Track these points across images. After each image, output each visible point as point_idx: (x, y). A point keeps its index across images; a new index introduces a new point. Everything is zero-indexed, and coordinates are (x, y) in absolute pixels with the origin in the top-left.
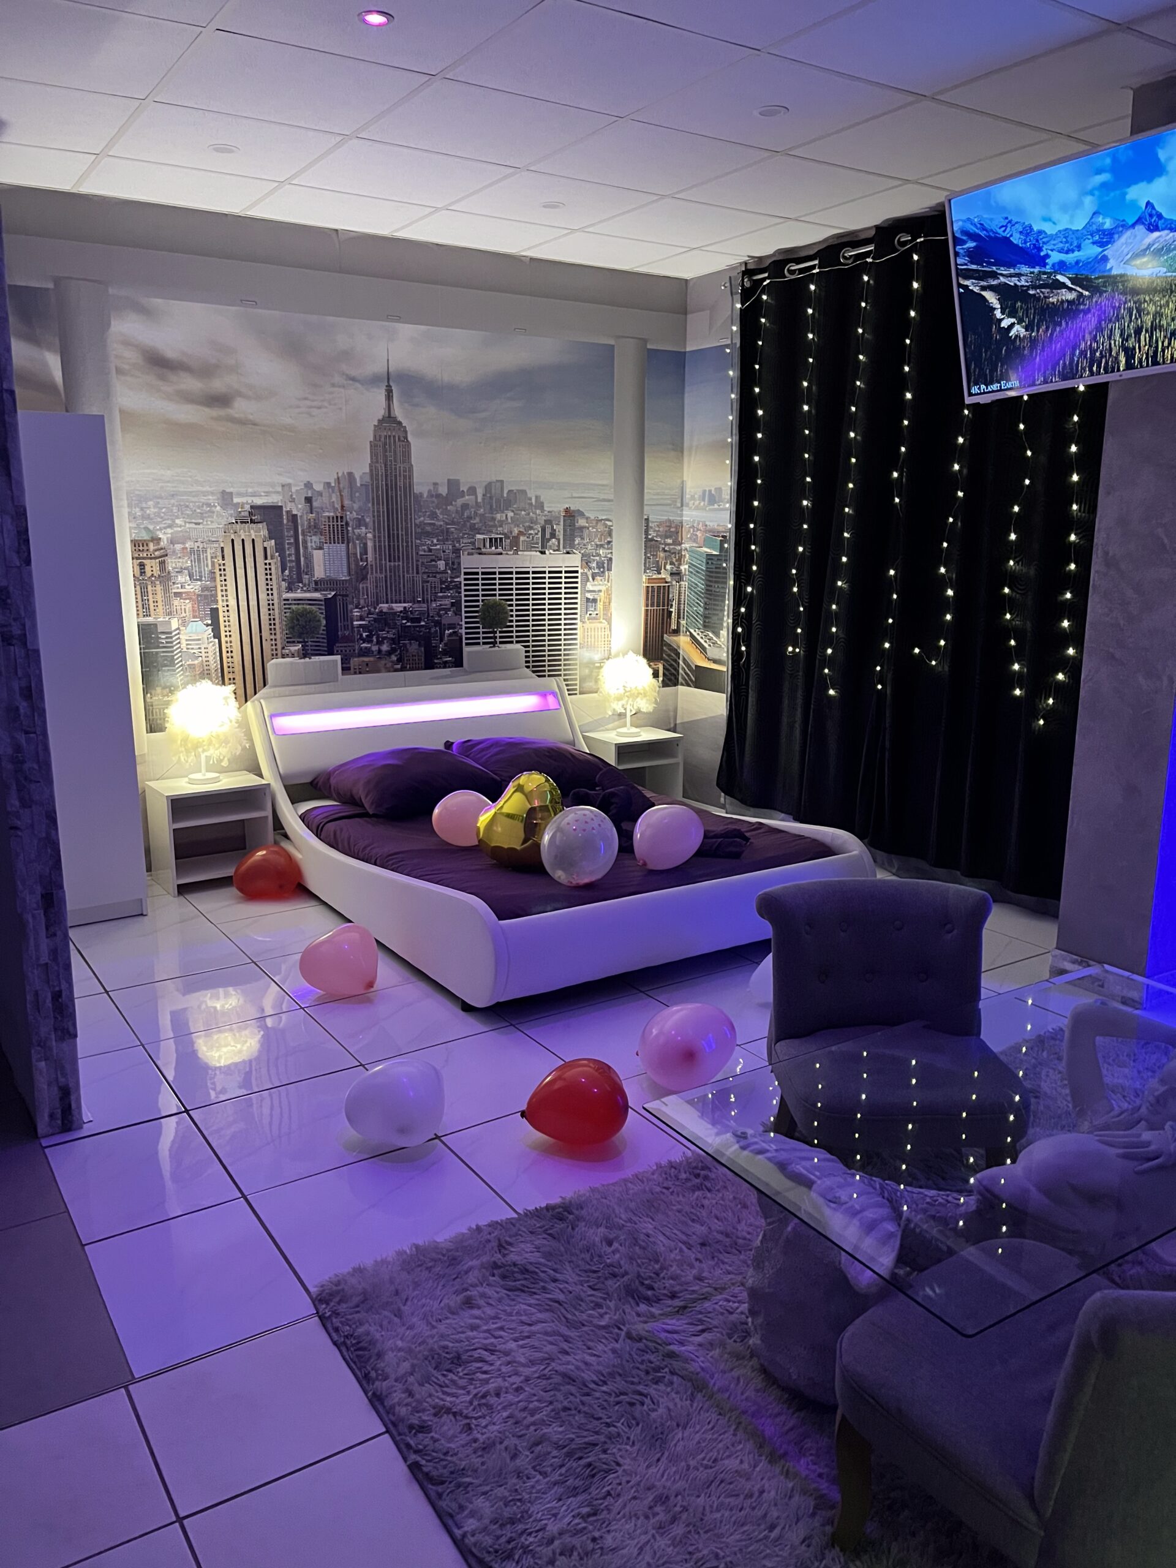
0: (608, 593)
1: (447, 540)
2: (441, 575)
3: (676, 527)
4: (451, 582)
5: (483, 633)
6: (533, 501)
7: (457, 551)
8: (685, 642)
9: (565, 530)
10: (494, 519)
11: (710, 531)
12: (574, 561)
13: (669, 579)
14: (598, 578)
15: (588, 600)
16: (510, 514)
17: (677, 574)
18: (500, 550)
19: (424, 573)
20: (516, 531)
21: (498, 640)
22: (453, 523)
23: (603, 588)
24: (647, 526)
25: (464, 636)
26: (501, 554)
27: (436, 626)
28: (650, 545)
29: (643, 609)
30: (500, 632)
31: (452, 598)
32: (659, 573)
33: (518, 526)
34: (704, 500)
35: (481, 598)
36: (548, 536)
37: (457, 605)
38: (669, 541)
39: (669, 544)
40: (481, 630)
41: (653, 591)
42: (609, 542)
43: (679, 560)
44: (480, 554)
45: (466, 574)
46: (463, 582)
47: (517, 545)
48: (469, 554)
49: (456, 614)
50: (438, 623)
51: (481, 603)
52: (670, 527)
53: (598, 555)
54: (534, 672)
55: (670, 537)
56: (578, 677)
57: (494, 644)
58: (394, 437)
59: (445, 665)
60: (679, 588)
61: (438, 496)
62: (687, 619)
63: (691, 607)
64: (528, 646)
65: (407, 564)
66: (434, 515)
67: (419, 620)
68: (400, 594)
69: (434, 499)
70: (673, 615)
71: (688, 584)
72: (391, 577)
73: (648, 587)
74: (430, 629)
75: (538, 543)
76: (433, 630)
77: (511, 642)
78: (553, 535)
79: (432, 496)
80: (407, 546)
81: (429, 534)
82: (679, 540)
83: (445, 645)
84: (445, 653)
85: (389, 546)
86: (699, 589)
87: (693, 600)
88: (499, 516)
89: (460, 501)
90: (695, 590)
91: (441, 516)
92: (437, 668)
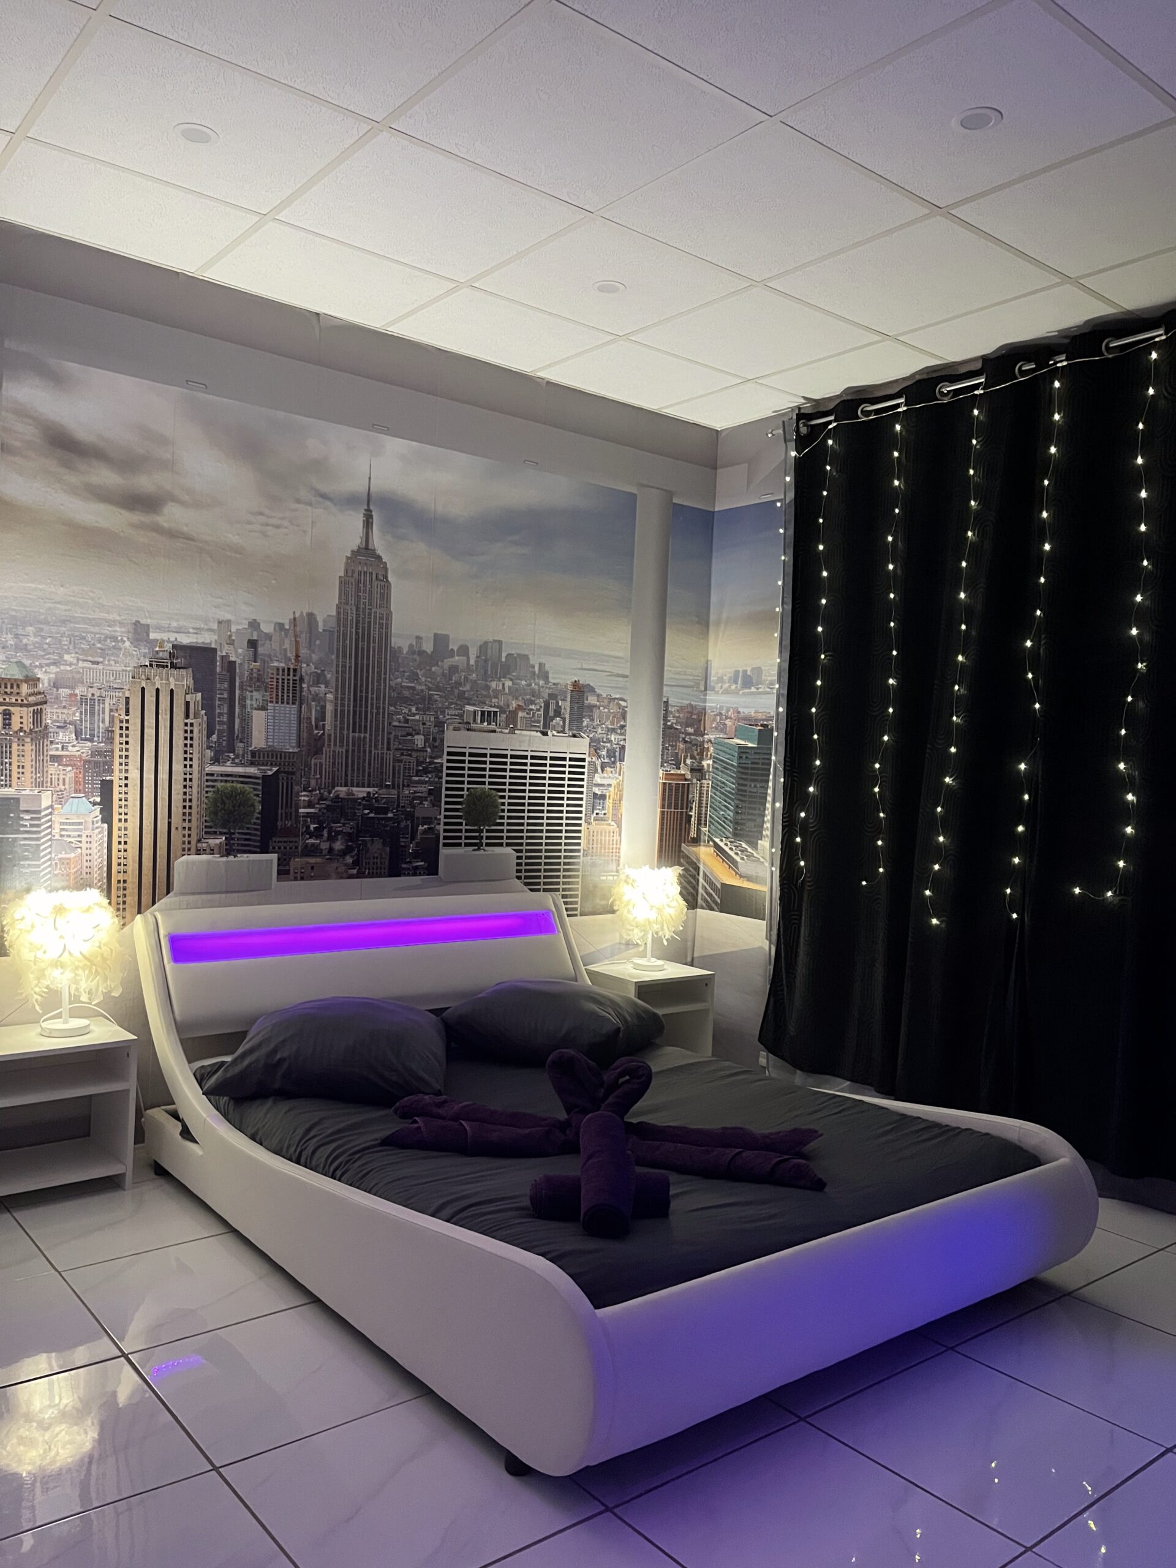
0: (620, 791)
1: (429, 709)
2: (418, 754)
3: (698, 714)
4: (431, 763)
5: (467, 831)
6: (536, 669)
7: (440, 724)
8: (707, 854)
9: (572, 708)
10: (487, 688)
11: (745, 719)
12: (580, 746)
13: (689, 776)
14: (608, 769)
15: (595, 794)
16: (508, 683)
17: (698, 771)
18: (493, 727)
19: (397, 749)
20: (514, 704)
21: (484, 841)
22: (438, 689)
23: (614, 782)
24: (666, 710)
25: (442, 834)
26: (494, 731)
27: (407, 819)
28: (669, 734)
29: (659, 810)
30: (488, 831)
31: (431, 783)
32: (679, 768)
33: (517, 699)
34: (736, 682)
35: (466, 786)
36: (551, 714)
37: (434, 794)
38: (690, 730)
39: (690, 734)
40: (464, 827)
41: (670, 790)
42: (623, 727)
43: (701, 754)
44: (468, 730)
45: (449, 754)
46: (445, 765)
47: (515, 723)
48: (455, 729)
49: (434, 806)
50: (410, 816)
51: (465, 793)
52: (692, 713)
53: (610, 741)
54: (526, 884)
55: (691, 726)
56: (579, 893)
57: (479, 846)
58: (371, 574)
59: (415, 871)
60: (701, 787)
61: (421, 653)
62: (709, 826)
63: (716, 810)
64: (521, 851)
65: (377, 735)
66: (414, 677)
67: (385, 811)
68: (364, 776)
69: (416, 656)
70: (693, 819)
71: (712, 783)
72: (353, 751)
73: (665, 784)
74: (399, 823)
75: (539, 722)
76: (403, 824)
77: (501, 845)
78: (558, 713)
79: (413, 653)
80: (378, 713)
81: (406, 701)
82: (702, 729)
83: (417, 845)
84: (416, 855)
85: (355, 712)
86: (728, 789)
87: (720, 802)
88: (493, 685)
89: (448, 662)
90: (723, 790)
91: (423, 679)
92: (405, 875)
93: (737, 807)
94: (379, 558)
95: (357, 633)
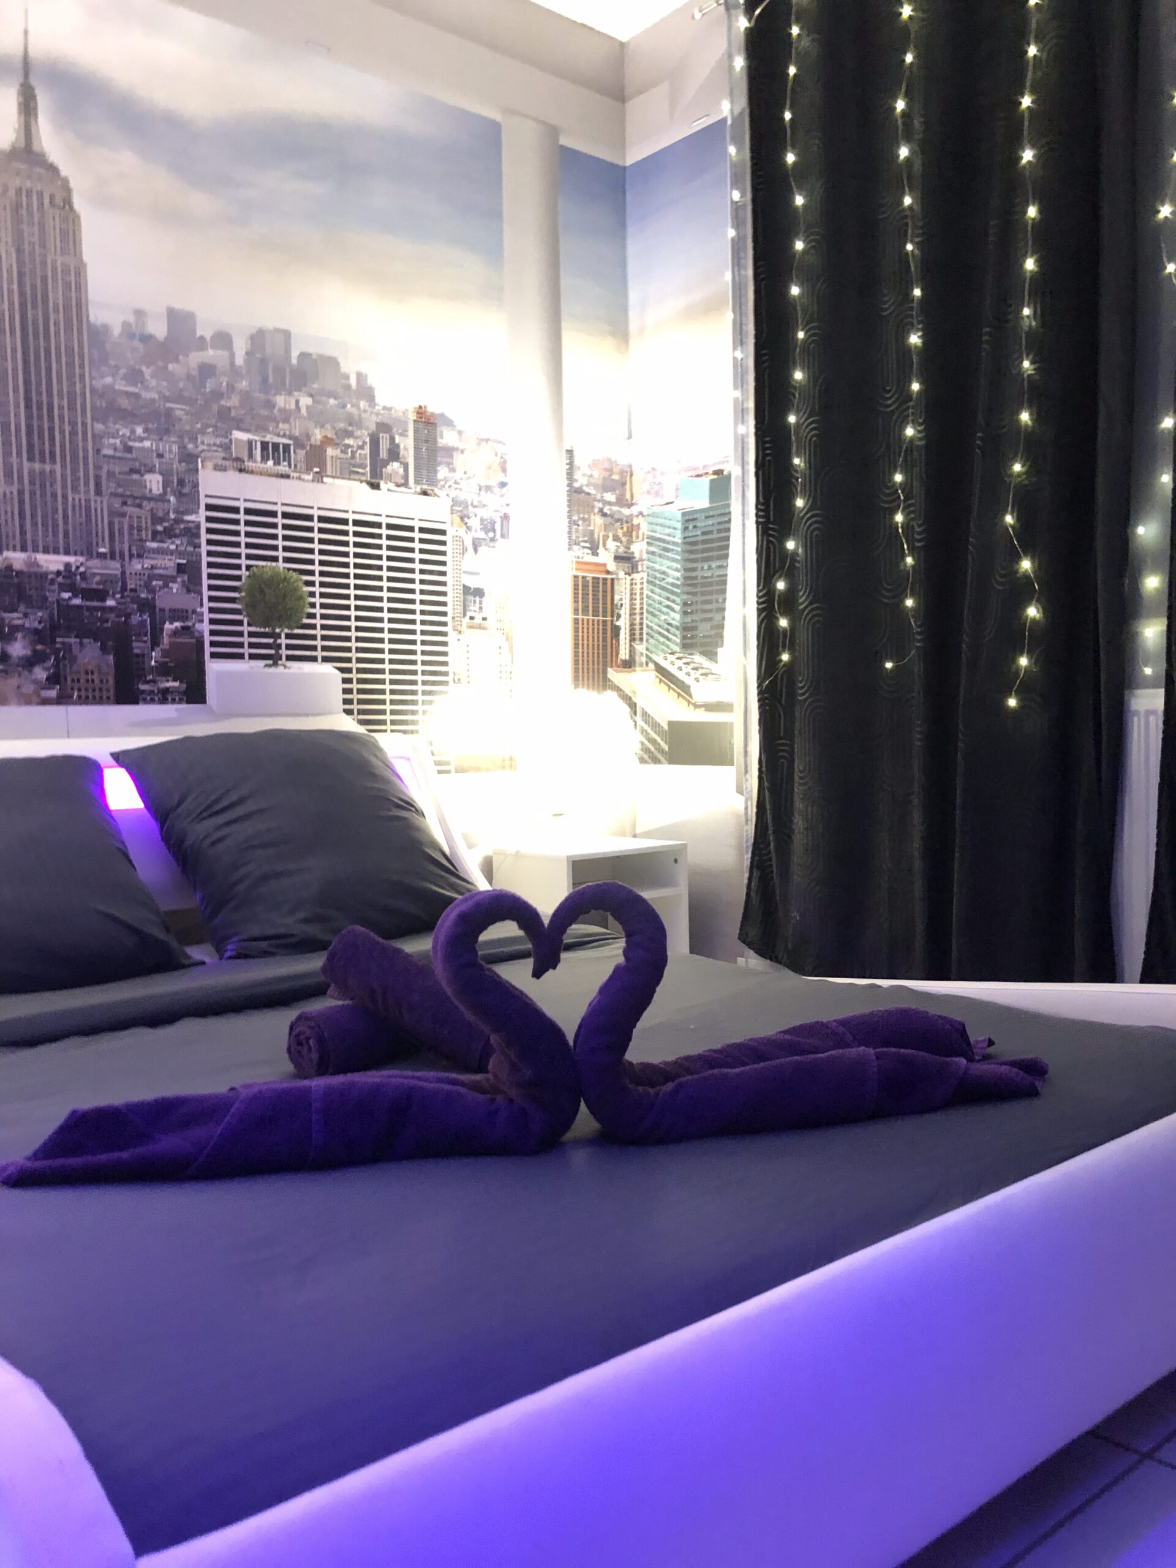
1: (167, 431)
2: (153, 504)
3: (622, 473)
4: (177, 521)
5: (251, 635)
6: (353, 381)
7: (189, 459)
8: (645, 681)
9: (417, 449)
10: (270, 405)
11: (690, 468)
12: (437, 510)
13: (612, 566)
14: (485, 550)
16: (305, 401)
17: (626, 559)
18: (283, 468)
19: (115, 495)
20: (317, 435)
21: (284, 652)
22: (180, 399)
24: (571, 463)
25: (207, 639)
26: (287, 477)
27: (142, 612)
28: (578, 500)
29: (569, 616)
30: (288, 636)
31: (181, 555)
32: (596, 554)
33: (322, 426)
35: (243, 562)
36: (383, 454)
37: (189, 571)
38: (610, 497)
39: (610, 503)
40: (245, 629)
41: (585, 586)
43: (629, 533)
44: (241, 471)
45: (209, 507)
46: (204, 525)
47: (322, 464)
48: (217, 468)
49: (189, 591)
50: (147, 606)
51: (244, 572)
52: (610, 471)
53: (484, 506)
54: (361, 722)
55: (611, 489)
57: (275, 660)
58: (40, 194)
59: (164, 697)
60: (632, 584)
61: (147, 339)
62: (647, 641)
63: (655, 616)
64: (349, 671)
65: (74, 471)
66: (135, 376)
67: (102, 595)
68: (55, 534)
69: (136, 343)
70: (622, 633)
71: (648, 575)
72: (32, 494)
73: (576, 577)
74: (128, 616)
75: (364, 467)
76: (135, 619)
77: (314, 659)
78: (394, 454)
79: (132, 336)
80: (73, 433)
81: (128, 416)
82: (628, 496)
83: (165, 653)
84: (164, 670)
85: (29, 427)
86: (670, 580)
87: (660, 603)
88: (281, 401)
89: (196, 358)
90: (663, 584)
91: (153, 383)
92: (145, 701)
93: (685, 604)
94: (53, 169)
95: (22, 294)
